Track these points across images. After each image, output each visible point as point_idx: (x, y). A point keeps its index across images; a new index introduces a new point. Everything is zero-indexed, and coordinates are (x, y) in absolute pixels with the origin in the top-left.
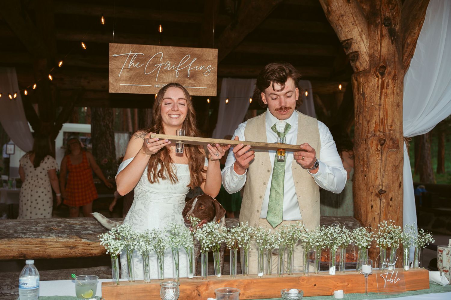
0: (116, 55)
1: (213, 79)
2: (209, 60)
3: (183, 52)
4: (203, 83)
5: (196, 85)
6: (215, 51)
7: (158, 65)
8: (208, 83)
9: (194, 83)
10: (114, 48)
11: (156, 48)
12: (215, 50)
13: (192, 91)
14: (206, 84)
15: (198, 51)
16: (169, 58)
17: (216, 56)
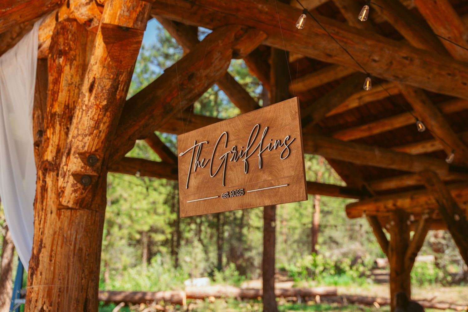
0: (182, 154)
1: (296, 163)
2: (286, 125)
3: (250, 121)
4: (282, 176)
5: (273, 182)
6: (293, 104)
7: (224, 157)
8: (290, 175)
9: (270, 178)
10: (182, 141)
11: (220, 126)
12: (293, 101)
13: (270, 197)
14: (288, 177)
15: (270, 111)
16: (235, 140)
17: (296, 113)
